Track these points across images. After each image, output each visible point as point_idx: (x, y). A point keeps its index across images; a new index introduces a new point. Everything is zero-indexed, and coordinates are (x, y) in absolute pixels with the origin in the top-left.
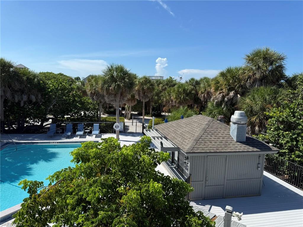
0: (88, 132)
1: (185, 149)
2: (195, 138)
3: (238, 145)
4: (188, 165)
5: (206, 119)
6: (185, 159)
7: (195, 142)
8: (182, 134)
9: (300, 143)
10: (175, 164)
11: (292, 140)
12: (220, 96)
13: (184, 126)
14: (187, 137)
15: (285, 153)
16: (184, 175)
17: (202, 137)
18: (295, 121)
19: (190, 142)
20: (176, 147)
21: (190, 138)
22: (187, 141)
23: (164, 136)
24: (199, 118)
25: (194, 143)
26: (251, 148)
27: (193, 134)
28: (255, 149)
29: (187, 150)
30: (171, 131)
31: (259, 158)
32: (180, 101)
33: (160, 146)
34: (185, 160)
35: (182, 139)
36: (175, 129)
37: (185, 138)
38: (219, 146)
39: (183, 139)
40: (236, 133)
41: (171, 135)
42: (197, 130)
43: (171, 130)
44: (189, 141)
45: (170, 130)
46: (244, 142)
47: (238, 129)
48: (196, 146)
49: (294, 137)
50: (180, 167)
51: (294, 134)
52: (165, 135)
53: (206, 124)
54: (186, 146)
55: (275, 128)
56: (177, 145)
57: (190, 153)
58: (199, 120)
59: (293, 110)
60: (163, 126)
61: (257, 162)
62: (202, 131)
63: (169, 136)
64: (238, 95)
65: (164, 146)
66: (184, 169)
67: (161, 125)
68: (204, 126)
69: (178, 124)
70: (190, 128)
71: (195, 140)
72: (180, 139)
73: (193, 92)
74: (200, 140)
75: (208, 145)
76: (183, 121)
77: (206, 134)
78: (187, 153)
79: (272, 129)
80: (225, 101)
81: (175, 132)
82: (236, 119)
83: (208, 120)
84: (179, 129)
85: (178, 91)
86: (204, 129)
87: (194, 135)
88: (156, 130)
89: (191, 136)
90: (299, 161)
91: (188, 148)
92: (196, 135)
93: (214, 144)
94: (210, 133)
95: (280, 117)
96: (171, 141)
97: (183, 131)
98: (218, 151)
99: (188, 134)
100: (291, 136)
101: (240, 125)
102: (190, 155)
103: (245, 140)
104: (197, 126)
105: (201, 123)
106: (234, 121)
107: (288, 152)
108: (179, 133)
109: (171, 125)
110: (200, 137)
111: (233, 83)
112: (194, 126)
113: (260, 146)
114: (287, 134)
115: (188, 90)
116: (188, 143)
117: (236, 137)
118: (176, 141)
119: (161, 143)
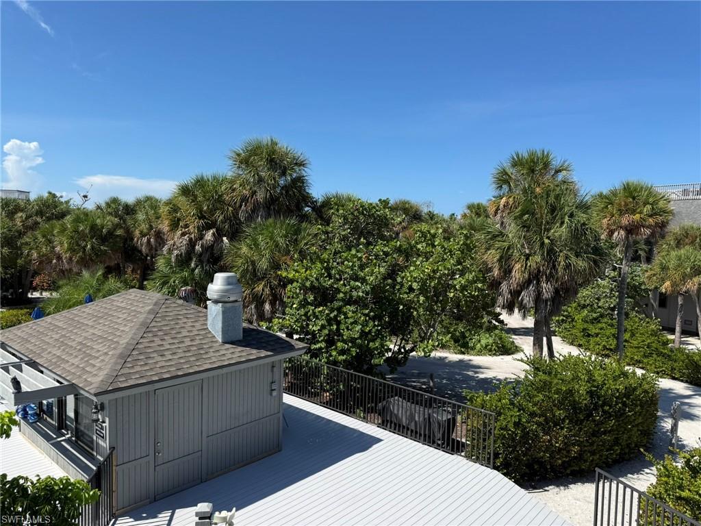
1: (91, 384)
2: (118, 351)
3: (227, 349)
4: (104, 425)
5: (149, 299)
6: (94, 411)
7: (119, 361)
8: (85, 344)
9: (342, 326)
10: (67, 430)
11: (330, 321)
12: (184, 242)
13: (90, 323)
14: (99, 351)
15: (321, 348)
16: (95, 454)
17: (140, 346)
18: (331, 286)
19: (106, 365)
20: (66, 383)
21: (106, 354)
22: (96, 362)
23: (27, 359)
24: (130, 297)
25: (116, 363)
26: (254, 351)
27: (115, 340)
28: (263, 353)
29: (97, 386)
30: (51, 341)
31: (272, 371)
32: (82, 258)
33: (11, 390)
34: (95, 413)
35: (82, 359)
36: (63, 336)
37: (91, 355)
38: (182, 361)
39: (86, 359)
40: (220, 325)
41: (50, 353)
42: (127, 329)
43: (52, 338)
45: (46, 339)
46: (240, 341)
47: (224, 313)
48: (123, 371)
49: (332, 315)
50: (83, 434)
51: (332, 310)
52: (30, 356)
53: (149, 312)
54: (96, 375)
55: (300, 303)
56: (68, 378)
57: (106, 392)
58: (131, 304)
59: (328, 265)
60: (23, 332)
61: (270, 380)
62: (137, 329)
63: (42, 357)
64: (225, 239)
65: (25, 388)
66: (95, 438)
67: (19, 329)
68: (144, 316)
69: (72, 319)
70: (105, 325)
71: (121, 356)
72: (76, 361)
73: (119, 232)
74: (135, 353)
75: (156, 363)
77: (150, 335)
78: (96, 395)
79: (295, 306)
80: (196, 252)
81: (62, 342)
82: (218, 291)
83: (154, 301)
84: (76, 333)
85: (76, 231)
86: (143, 324)
87: (117, 342)
89: (109, 346)
90: (344, 361)
91: (102, 381)
92: (123, 341)
93: (170, 357)
94: (160, 333)
95: (307, 279)
96: (50, 371)
97: (86, 338)
98: (180, 373)
99: (101, 343)
100: (328, 315)
101: (228, 305)
102: (106, 399)
103: (240, 336)
104: (125, 319)
105: (135, 311)
106: (215, 297)
107: (326, 347)
108: (74, 344)
109: (50, 323)
110: (134, 346)
111: (212, 212)
112: (118, 321)
113: (272, 343)
114: (320, 312)
115: (103, 228)
116: (100, 368)
117: (221, 333)
118: (66, 366)
119: (16, 382)
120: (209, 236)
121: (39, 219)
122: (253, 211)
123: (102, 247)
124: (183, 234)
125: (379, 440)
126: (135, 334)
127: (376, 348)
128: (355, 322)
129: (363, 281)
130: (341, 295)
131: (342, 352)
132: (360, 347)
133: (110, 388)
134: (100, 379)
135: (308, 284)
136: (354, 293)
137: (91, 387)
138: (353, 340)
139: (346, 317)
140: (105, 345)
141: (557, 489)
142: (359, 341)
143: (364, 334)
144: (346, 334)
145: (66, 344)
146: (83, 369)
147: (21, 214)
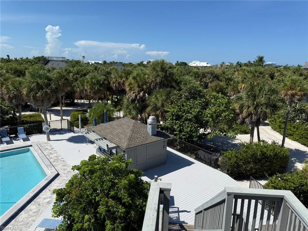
1: (123, 146)
2: (128, 138)
3: (153, 137)
4: (125, 155)
5: (132, 121)
6: (123, 152)
7: (129, 140)
9: (184, 128)
11: (180, 126)
14: (122, 137)
15: (177, 134)
17: (132, 136)
18: (181, 114)
20: (117, 145)
21: (124, 138)
22: (123, 140)
23: (103, 137)
26: (160, 138)
28: (162, 138)
29: (125, 147)
31: (164, 143)
32: (94, 92)
33: (106, 147)
35: (119, 139)
36: (111, 131)
38: (143, 141)
40: (151, 131)
41: (109, 136)
43: (108, 131)
44: (124, 140)
45: (106, 131)
46: (155, 135)
47: (152, 127)
48: (130, 143)
49: (181, 124)
53: (133, 126)
54: (124, 144)
55: (171, 119)
56: (117, 144)
57: (127, 149)
58: (127, 123)
60: (98, 128)
61: (163, 145)
63: (107, 137)
64: (146, 94)
65: (109, 147)
67: (97, 127)
69: (111, 126)
70: (121, 129)
72: (117, 139)
73: (106, 82)
74: (132, 138)
75: (137, 141)
76: (114, 123)
77: (134, 133)
78: (125, 149)
79: (169, 119)
80: (137, 98)
82: (150, 122)
84: (114, 131)
85: (92, 82)
86: (132, 130)
87: (126, 135)
88: (94, 132)
92: (128, 135)
93: (140, 139)
94: (136, 133)
95: (173, 112)
97: (117, 133)
98: (143, 144)
100: (180, 123)
101: (153, 125)
103: (156, 133)
105: (128, 125)
107: (179, 133)
108: (114, 134)
109: (105, 126)
110: (131, 136)
111: (142, 85)
112: (125, 128)
113: (164, 135)
114: (177, 122)
115: (101, 81)
116: (124, 142)
117: (151, 133)
118: (115, 140)
119: (107, 145)
120: (141, 94)
121: (78, 76)
122: (155, 85)
123: (101, 88)
124: (133, 93)
125: (194, 163)
126: (131, 133)
127: (195, 135)
128: (188, 127)
129: (191, 113)
130: (184, 118)
131: (184, 135)
132: (189, 134)
134: (125, 145)
135: (174, 113)
136: (188, 117)
138: (187, 132)
139: (185, 125)
140: (123, 135)
141: (247, 181)
142: (189, 133)
143: (191, 131)
144: (185, 130)
145: (112, 134)
146: (120, 142)
147: (71, 74)
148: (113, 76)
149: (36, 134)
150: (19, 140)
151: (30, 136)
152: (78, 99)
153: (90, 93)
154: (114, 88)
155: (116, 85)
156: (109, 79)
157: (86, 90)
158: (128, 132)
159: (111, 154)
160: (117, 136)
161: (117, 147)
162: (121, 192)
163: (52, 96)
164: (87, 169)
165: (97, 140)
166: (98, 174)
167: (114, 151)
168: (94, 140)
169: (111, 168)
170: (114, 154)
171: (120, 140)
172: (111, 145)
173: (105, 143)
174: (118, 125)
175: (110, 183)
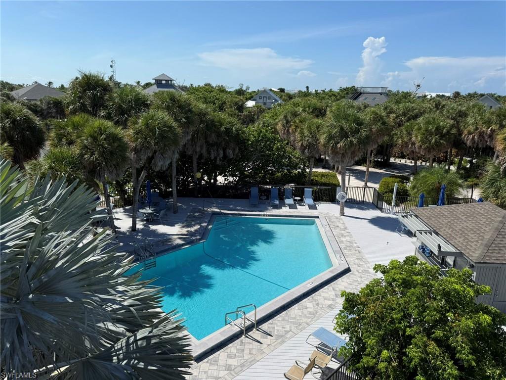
0: (299, 200)
1: (472, 256)
2: (485, 242)
5: (499, 212)
7: (486, 248)
8: (463, 231)
13: (464, 218)
14: (472, 238)
17: (496, 242)
19: (479, 248)
20: (458, 251)
21: (477, 241)
22: (472, 244)
23: (432, 230)
24: (486, 207)
25: (484, 249)
27: (481, 234)
29: (475, 258)
30: (443, 223)
32: (428, 147)
35: (464, 240)
36: (449, 222)
37: (468, 239)
39: (466, 241)
41: (445, 230)
42: (487, 229)
43: (443, 221)
44: (476, 245)
45: (440, 221)
48: (487, 254)
52: (434, 229)
53: (501, 222)
54: (474, 252)
56: (459, 249)
57: (480, 263)
58: (487, 213)
60: (426, 212)
62: (494, 231)
65: (442, 250)
67: (423, 210)
68: (497, 224)
69: (452, 212)
70: (473, 222)
71: (486, 245)
72: (461, 240)
73: (454, 131)
74: (493, 245)
76: (459, 208)
77: (501, 236)
78: (475, 263)
81: (450, 225)
83: (502, 215)
84: (457, 223)
85: (427, 130)
86: (497, 229)
87: (482, 236)
88: (416, 216)
89: (478, 237)
92: (487, 237)
97: (463, 228)
99: (473, 234)
104: (484, 222)
105: (490, 218)
108: (457, 229)
109: (440, 211)
110: (492, 241)
112: (481, 222)
115: (444, 128)
116: (475, 249)
118: (456, 241)
119: (439, 247)
121: (403, 118)
123: (441, 141)
126: (493, 234)
133: (482, 262)
134: (477, 255)
137: (473, 258)
140: (475, 236)
145: (452, 228)
146: (466, 246)
147: (394, 115)
148: (470, 120)
149: (327, 201)
150: (303, 205)
151: (318, 203)
152: (397, 157)
153: (419, 149)
154: (469, 143)
155: (473, 137)
156: (462, 125)
157: (414, 144)
158: (488, 232)
159: (444, 263)
160: (461, 234)
161: (458, 255)
162: (457, 338)
163: (359, 148)
164: (401, 276)
165: (420, 232)
166: (418, 290)
167: (450, 260)
168: (415, 232)
169: (445, 289)
170: (450, 265)
171: (467, 242)
172: (447, 248)
173: (437, 242)
174: (466, 215)
175: (438, 315)
